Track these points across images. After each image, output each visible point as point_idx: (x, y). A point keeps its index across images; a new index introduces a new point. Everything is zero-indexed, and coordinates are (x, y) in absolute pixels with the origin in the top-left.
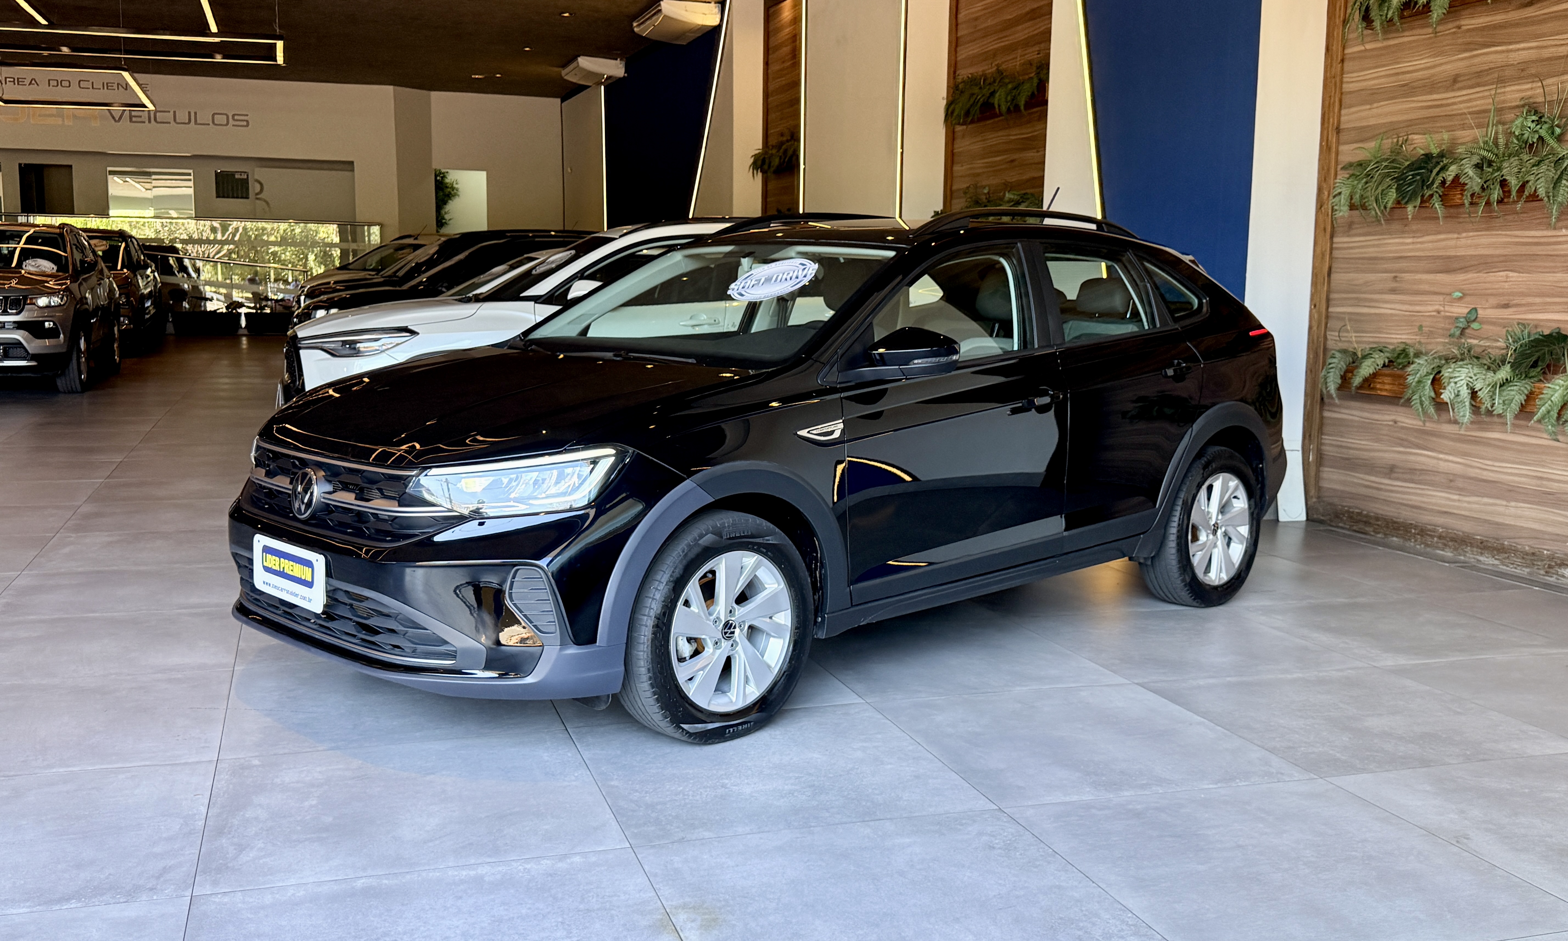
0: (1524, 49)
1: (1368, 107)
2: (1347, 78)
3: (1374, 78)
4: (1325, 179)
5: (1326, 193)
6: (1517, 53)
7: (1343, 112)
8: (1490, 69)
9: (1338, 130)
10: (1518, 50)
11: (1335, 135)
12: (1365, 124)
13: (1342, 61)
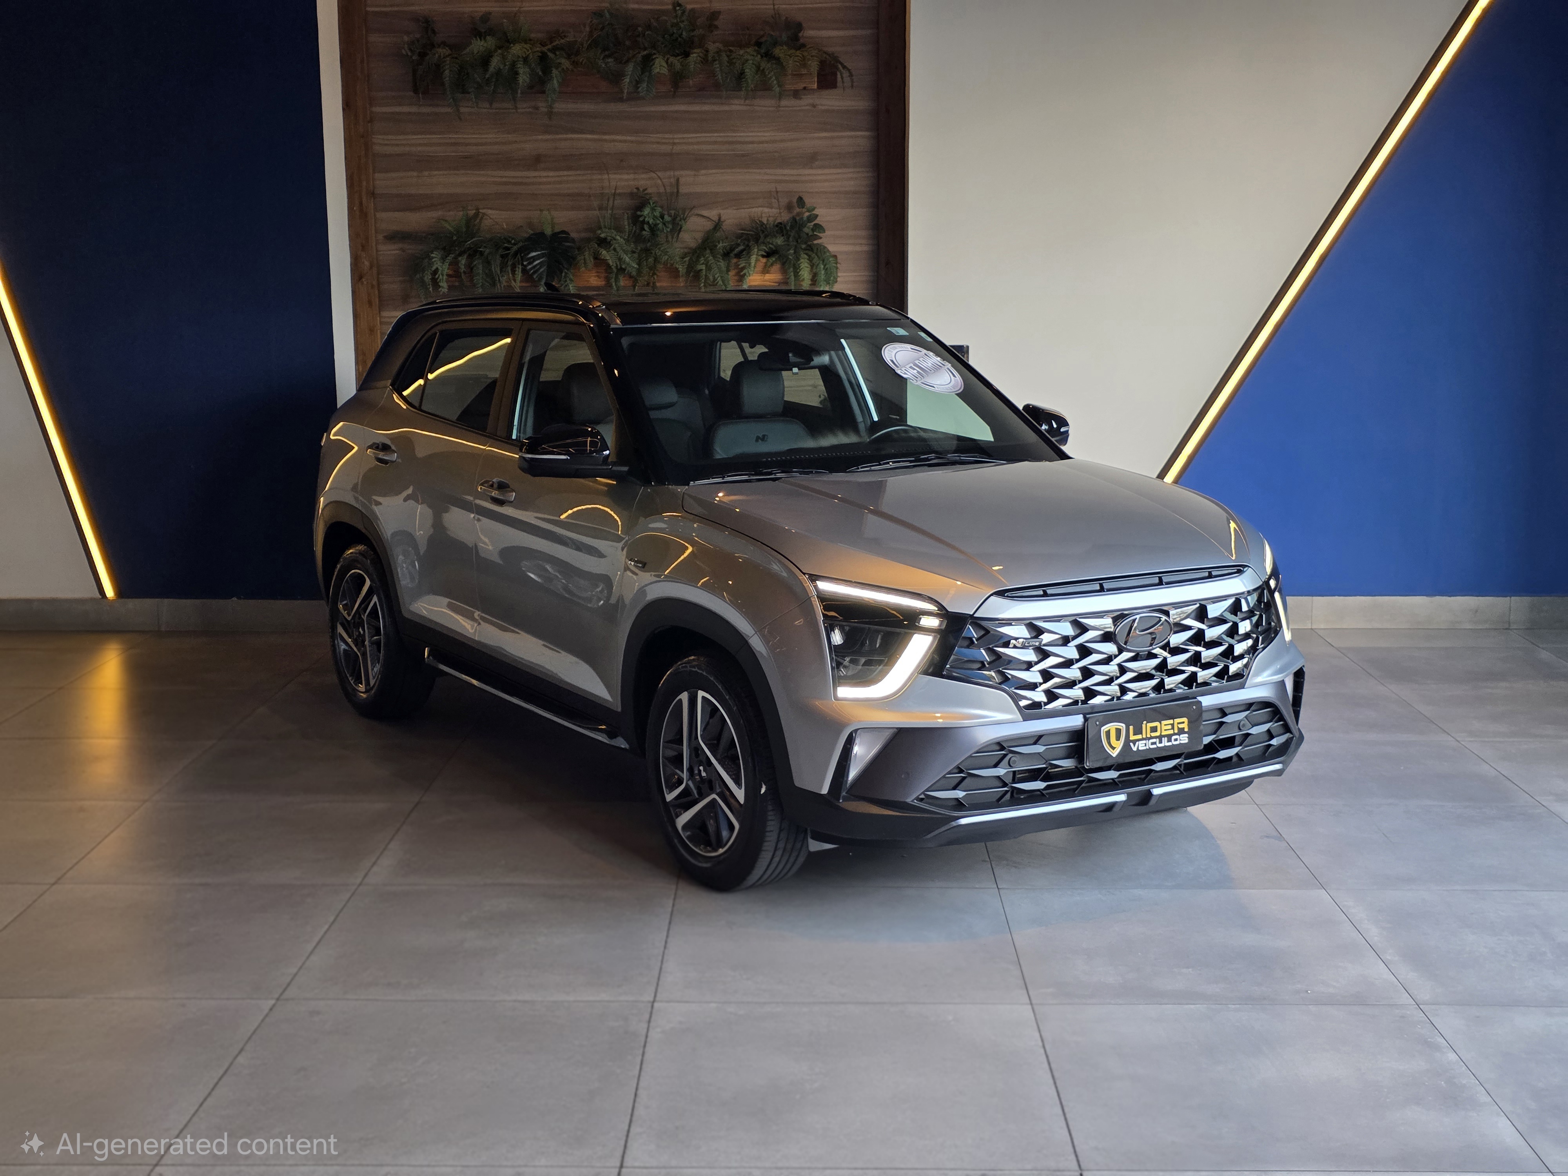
0: (621, 141)
1: (415, 174)
2: (378, 139)
3: (420, 145)
4: (363, 248)
5: (367, 263)
6: (612, 144)
7: (377, 175)
8: (582, 154)
9: (373, 194)
10: (614, 141)
11: (372, 200)
12: (413, 191)
13: (371, 121)
